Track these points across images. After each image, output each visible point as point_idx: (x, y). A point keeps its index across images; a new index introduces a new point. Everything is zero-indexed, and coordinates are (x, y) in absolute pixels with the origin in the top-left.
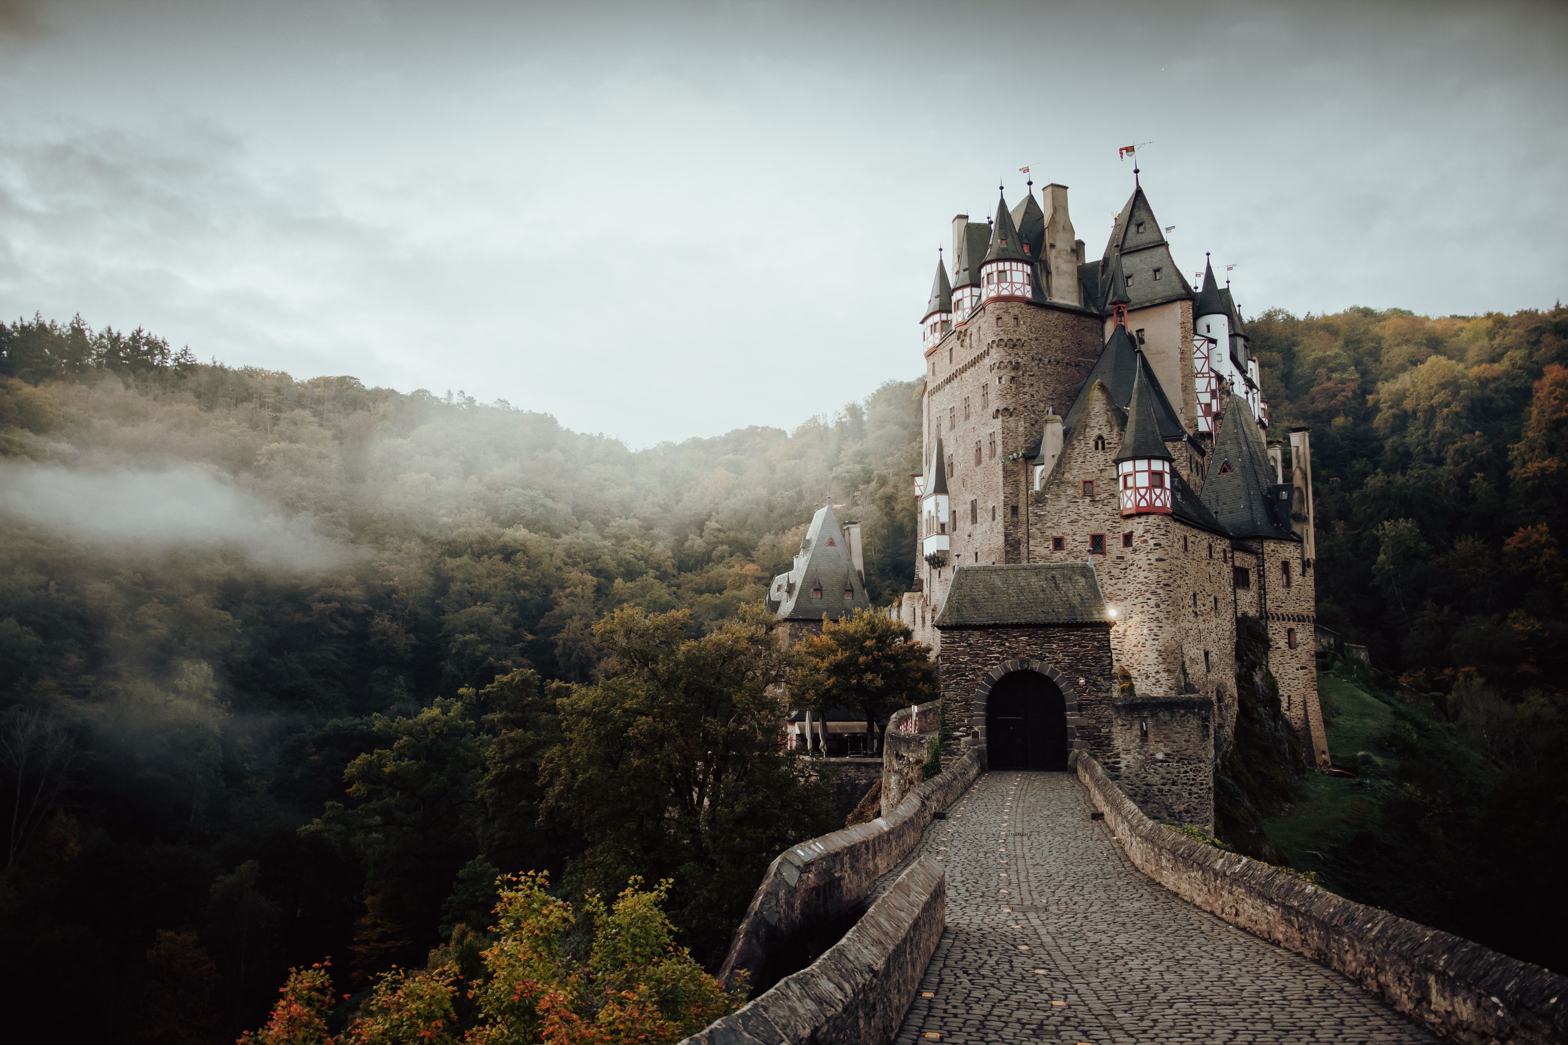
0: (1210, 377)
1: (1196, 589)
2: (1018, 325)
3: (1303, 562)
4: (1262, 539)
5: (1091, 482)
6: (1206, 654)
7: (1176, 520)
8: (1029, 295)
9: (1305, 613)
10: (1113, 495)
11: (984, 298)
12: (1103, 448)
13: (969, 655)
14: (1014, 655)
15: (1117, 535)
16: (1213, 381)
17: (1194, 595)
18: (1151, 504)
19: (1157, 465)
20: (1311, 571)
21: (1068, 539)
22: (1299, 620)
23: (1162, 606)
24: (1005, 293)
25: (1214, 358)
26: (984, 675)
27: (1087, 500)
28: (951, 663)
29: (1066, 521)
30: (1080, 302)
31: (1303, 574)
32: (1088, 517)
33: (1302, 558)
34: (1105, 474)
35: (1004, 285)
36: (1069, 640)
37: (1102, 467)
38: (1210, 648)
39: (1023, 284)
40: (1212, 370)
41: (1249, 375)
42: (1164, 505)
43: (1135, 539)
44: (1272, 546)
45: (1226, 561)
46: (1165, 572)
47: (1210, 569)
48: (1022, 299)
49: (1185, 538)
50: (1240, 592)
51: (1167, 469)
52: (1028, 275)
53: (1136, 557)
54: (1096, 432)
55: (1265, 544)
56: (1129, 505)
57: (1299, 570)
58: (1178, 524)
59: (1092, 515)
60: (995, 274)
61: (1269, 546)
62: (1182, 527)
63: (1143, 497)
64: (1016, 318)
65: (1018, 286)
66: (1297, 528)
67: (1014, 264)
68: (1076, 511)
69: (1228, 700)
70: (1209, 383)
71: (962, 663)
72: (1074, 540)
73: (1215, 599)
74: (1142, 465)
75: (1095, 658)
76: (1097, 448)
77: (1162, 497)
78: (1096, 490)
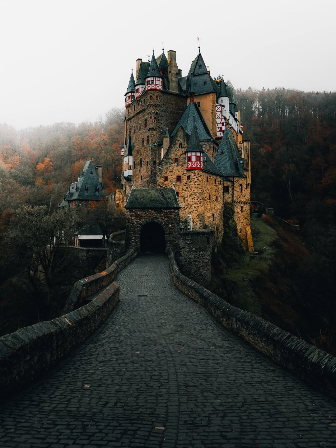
0: (222, 118)
1: (210, 194)
2: (157, 99)
3: (247, 184)
4: (233, 177)
5: (177, 159)
6: (213, 215)
7: (204, 172)
8: (161, 89)
9: (247, 201)
10: (184, 163)
11: (146, 89)
12: (182, 148)
13: (135, 217)
14: (149, 217)
15: (185, 176)
16: (223, 119)
17: (210, 196)
18: (196, 167)
19: (198, 154)
20: (249, 187)
21: (169, 177)
22: (245, 203)
23: (199, 200)
24: (153, 88)
25: (224, 112)
26: (140, 223)
27: (176, 164)
28: (129, 219)
29: (169, 171)
30: (179, 92)
31: (247, 188)
32: (176, 170)
33: (246, 183)
34: (182, 156)
35: (153, 85)
36: (166, 212)
37: (181, 154)
38: (215, 213)
39: (160, 85)
40: (223, 116)
41: (236, 117)
42: (201, 167)
43: (191, 178)
44: (237, 179)
45: (221, 184)
46: (200, 189)
47: (215, 187)
48: (159, 90)
49: (207, 177)
50: (226, 194)
51: (202, 155)
52: (161, 82)
53: (191, 184)
54: (179, 142)
55: (234, 178)
56: (189, 167)
57: (245, 187)
58: (205, 173)
59: (177, 169)
60: (150, 81)
61: (236, 179)
62: (206, 174)
63: (194, 164)
64: (157, 97)
65: (158, 86)
66: (245, 173)
67: (157, 78)
68: (172, 168)
69: (220, 230)
70: (222, 120)
71: (133, 219)
72: (171, 177)
73: (217, 197)
74: (194, 154)
75: (174, 218)
76: (179, 148)
77: (200, 164)
78: (179, 161)
